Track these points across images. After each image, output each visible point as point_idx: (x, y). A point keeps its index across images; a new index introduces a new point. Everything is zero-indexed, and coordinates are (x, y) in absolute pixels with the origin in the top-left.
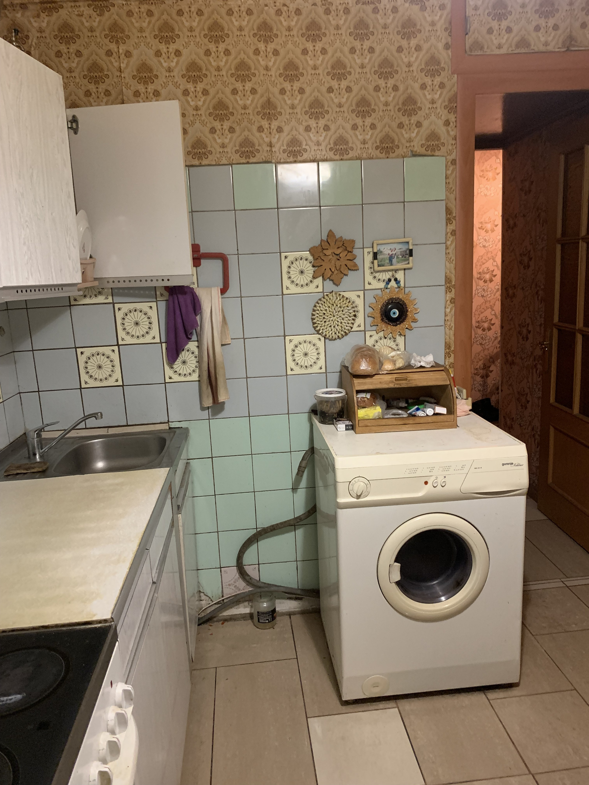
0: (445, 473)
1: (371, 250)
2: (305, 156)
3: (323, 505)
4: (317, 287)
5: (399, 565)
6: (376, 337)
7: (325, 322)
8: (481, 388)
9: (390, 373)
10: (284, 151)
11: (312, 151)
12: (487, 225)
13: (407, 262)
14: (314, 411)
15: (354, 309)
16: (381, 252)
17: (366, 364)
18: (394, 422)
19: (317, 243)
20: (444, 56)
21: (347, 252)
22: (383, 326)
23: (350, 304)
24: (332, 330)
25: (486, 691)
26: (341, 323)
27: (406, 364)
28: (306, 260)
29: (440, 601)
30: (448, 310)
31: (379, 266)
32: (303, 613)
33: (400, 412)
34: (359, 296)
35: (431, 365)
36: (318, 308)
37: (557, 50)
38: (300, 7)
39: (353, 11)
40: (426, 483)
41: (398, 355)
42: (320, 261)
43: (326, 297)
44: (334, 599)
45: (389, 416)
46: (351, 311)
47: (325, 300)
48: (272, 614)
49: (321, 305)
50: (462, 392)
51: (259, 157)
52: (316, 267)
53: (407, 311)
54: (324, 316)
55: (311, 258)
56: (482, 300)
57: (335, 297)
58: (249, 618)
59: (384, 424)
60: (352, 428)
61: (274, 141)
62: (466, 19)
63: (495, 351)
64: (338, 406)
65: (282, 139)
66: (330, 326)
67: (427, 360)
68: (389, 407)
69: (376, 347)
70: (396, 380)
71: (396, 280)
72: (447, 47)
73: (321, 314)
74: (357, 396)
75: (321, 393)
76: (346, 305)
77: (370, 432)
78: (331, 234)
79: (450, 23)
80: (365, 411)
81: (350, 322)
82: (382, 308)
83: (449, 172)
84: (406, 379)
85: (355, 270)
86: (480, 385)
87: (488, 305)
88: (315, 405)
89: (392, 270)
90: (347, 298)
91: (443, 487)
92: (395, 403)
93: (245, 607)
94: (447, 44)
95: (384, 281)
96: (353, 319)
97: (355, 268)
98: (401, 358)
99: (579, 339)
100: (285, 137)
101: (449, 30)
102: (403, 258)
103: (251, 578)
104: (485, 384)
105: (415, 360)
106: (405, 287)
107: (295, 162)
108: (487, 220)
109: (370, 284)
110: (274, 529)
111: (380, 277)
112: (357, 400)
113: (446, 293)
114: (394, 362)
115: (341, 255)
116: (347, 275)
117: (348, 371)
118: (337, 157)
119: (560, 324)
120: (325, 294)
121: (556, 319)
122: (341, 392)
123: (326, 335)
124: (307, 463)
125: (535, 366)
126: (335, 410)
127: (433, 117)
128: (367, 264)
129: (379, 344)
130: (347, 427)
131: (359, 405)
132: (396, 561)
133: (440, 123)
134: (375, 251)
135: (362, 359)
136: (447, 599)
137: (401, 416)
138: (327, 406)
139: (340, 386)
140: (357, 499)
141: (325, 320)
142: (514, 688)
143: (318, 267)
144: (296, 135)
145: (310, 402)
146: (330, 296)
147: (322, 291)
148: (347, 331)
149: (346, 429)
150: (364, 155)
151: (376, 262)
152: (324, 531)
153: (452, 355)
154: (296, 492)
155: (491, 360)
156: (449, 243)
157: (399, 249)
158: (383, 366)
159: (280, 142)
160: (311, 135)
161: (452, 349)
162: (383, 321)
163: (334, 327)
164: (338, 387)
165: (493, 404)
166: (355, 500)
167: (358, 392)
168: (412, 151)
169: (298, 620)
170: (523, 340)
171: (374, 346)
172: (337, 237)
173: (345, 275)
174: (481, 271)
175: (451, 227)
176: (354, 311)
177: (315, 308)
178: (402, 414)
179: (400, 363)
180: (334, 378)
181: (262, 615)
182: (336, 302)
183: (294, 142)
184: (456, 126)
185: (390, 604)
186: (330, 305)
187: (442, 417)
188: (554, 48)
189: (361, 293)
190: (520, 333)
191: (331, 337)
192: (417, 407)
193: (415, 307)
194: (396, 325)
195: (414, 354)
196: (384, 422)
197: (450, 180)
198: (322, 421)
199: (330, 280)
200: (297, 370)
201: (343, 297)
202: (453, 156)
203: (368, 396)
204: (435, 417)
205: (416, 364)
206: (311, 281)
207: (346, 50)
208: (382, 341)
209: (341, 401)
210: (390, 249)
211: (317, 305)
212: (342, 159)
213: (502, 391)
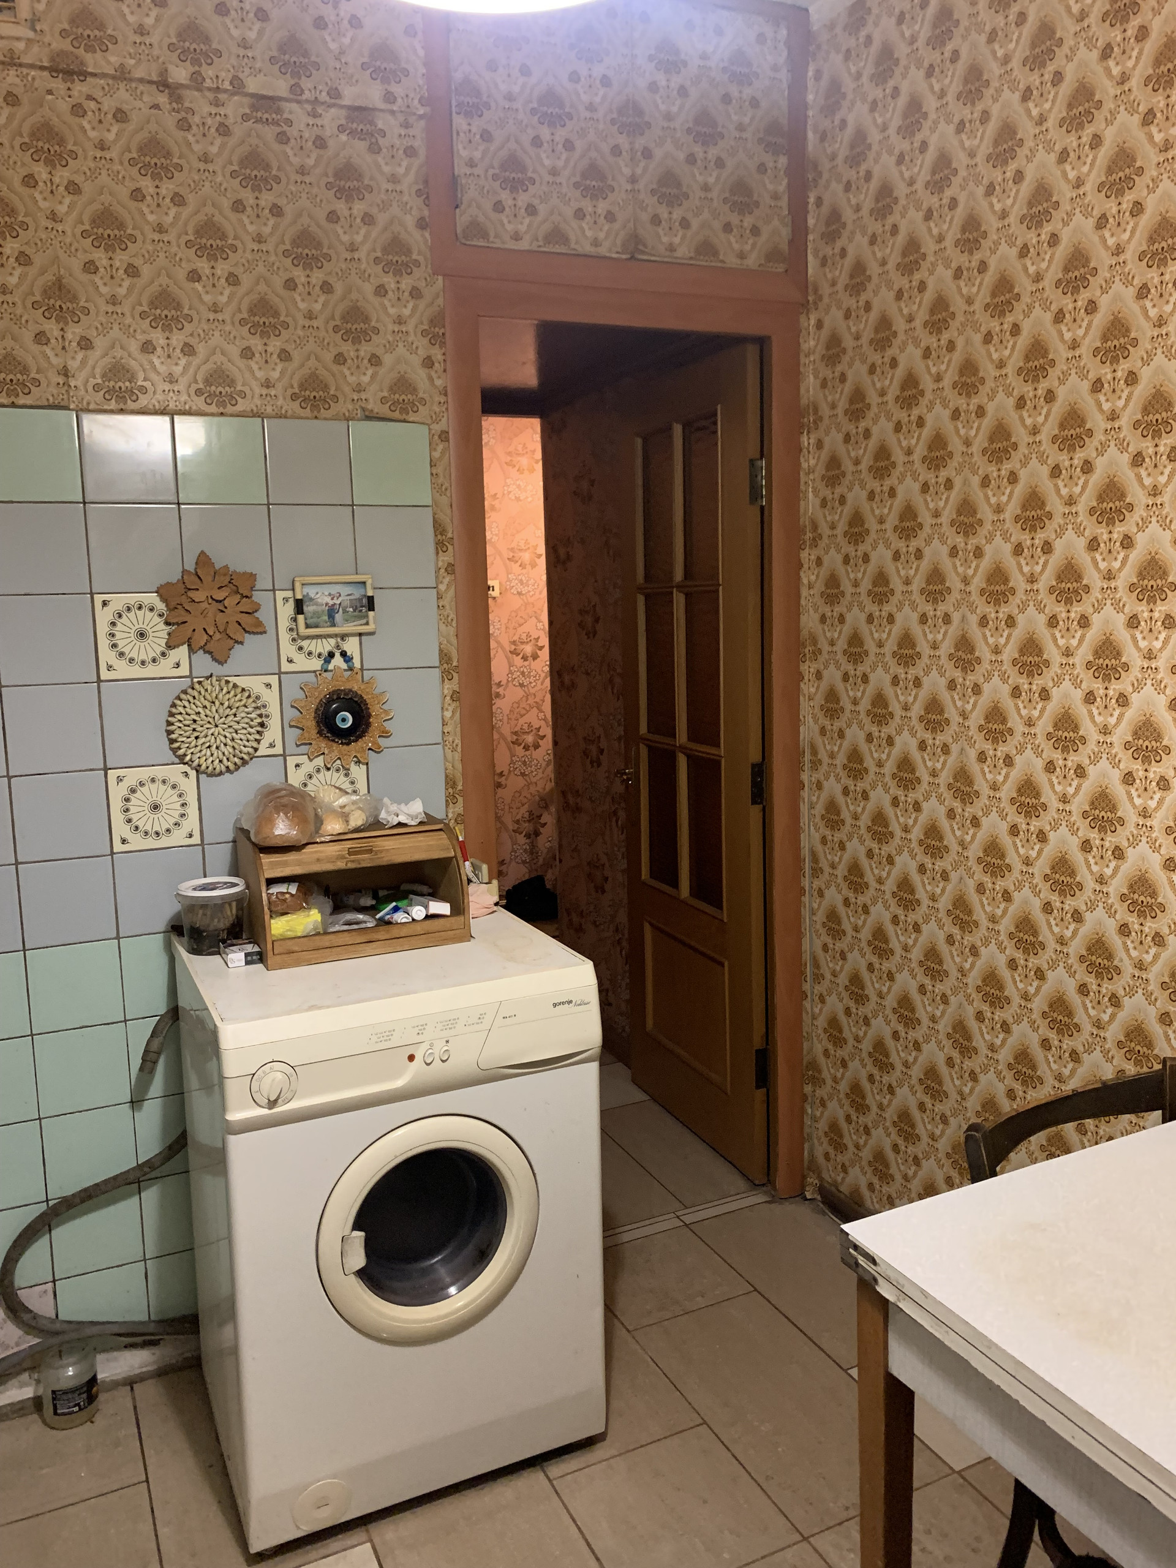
0: (446, 1034)
1: (289, 594)
2: (143, 401)
3: (201, 1131)
4: (178, 665)
5: (362, 1234)
6: (308, 767)
7: (197, 738)
8: (526, 857)
9: (337, 839)
10: (96, 388)
11: (158, 392)
12: (521, 554)
13: (364, 621)
14: (176, 928)
15: (258, 712)
16: (311, 599)
17: (287, 822)
18: (347, 939)
19: (175, 576)
20: (418, 241)
21: (239, 596)
22: (323, 745)
23: (251, 700)
24: (212, 755)
25: (545, 1464)
26: (233, 740)
27: (371, 820)
28: (152, 610)
29: (448, 1297)
30: (448, 714)
31: (307, 626)
32: (162, 1373)
33: (361, 917)
34: (268, 686)
35: (418, 820)
36: (181, 709)
37: (614, 256)
38: (125, 107)
39: (238, 131)
40: (411, 1058)
41: (354, 803)
42: (183, 612)
43: (197, 686)
44: (228, 1330)
45: (337, 928)
46: (253, 716)
47: (196, 694)
48: (90, 1389)
49: (186, 704)
50: (480, 870)
51: (37, 395)
52: (174, 624)
53: (370, 716)
54: (194, 726)
55: (161, 606)
56: (520, 692)
57: (218, 688)
58: (32, 1408)
59: (327, 944)
60: (259, 958)
61: (73, 365)
62: (454, 180)
63: (548, 788)
64: (229, 913)
65: (91, 363)
66: (209, 747)
67: (411, 811)
68: (339, 908)
69: (310, 788)
70: (350, 854)
71: (344, 654)
72: (422, 224)
73: (187, 723)
74: (270, 891)
75: (189, 889)
76: (243, 703)
77: (298, 963)
78: (203, 559)
79: (426, 182)
80: (288, 921)
81: (251, 738)
82: (317, 709)
83: (436, 455)
84: (371, 851)
85: (257, 633)
86: (525, 850)
87: (531, 701)
88: (178, 916)
89: (336, 636)
90: (243, 690)
91: (443, 1061)
92: (351, 900)
93: (22, 1385)
94: (422, 219)
95: (320, 655)
96: (258, 732)
97: (259, 629)
98: (360, 808)
99: (682, 762)
100: (98, 360)
101: (424, 194)
102: (356, 613)
103: (35, 1317)
104: (533, 851)
105: (388, 812)
106: (362, 669)
107: (122, 411)
108: (522, 545)
109: (290, 661)
110: (90, 1197)
111: (312, 648)
112: (269, 899)
113: (443, 681)
114: (345, 817)
115: (226, 603)
116: (241, 643)
117: (249, 839)
118: (213, 409)
119: (650, 736)
120: (195, 680)
121: (643, 729)
122: (234, 885)
123: (199, 766)
124: (162, 1044)
125: (615, 813)
126: (222, 923)
127: (401, 350)
128: (284, 623)
129: (314, 780)
130: (249, 958)
131: (273, 909)
132: (357, 1226)
133: (416, 360)
134: (299, 597)
135: (278, 814)
136: (460, 1290)
137: (363, 926)
138: (205, 915)
139: (235, 871)
140: (270, 1109)
141: (196, 734)
142: (599, 1445)
143: (178, 624)
144: (122, 358)
145: (169, 909)
146: (207, 684)
147: (188, 674)
148: (246, 757)
149: (247, 963)
150: (269, 409)
151: (301, 618)
152: (205, 1184)
153: (460, 799)
154: (140, 1108)
155: (542, 804)
156: (442, 587)
157: (346, 595)
158: (323, 827)
159: (88, 368)
160: (157, 362)
161: (460, 787)
162: (321, 735)
163: (217, 748)
164: (230, 875)
165: (548, 886)
166: (265, 1111)
167: (270, 882)
168: (363, 409)
169: (148, 1392)
170: (592, 766)
171: (305, 785)
172: (217, 567)
173: (237, 642)
174: (516, 638)
175: (446, 558)
176: (260, 716)
177: (174, 710)
178: (365, 922)
179: (358, 819)
180: (221, 855)
181: (65, 1397)
182: (220, 696)
183: (117, 371)
184: (445, 371)
185: (346, 1321)
186: (208, 704)
187: (441, 920)
188: (610, 250)
189: (274, 680)
190: (586, 753)
191: (210, 768)
192: (394, 904)
193: (384, 707)
194: (348, 744)
195: (386, 800)
196: (326, 940)
197: (439, 470)
198: (193, 949)
199: (205, 652)
200: (137, 842)
201: (235, 686)
202: (442, 425)
203: (293, 889)
204: (429, 922)
205: (390, 819)
206: (163, 654)
207: (226, 204)
208: (321, 776)
209: (234, 904)
210: (330, 594)
211: (178, 702)
212: (222, 414)
213: (561, 861)
